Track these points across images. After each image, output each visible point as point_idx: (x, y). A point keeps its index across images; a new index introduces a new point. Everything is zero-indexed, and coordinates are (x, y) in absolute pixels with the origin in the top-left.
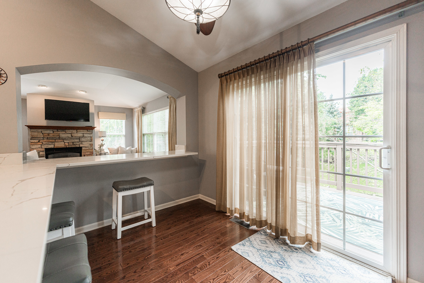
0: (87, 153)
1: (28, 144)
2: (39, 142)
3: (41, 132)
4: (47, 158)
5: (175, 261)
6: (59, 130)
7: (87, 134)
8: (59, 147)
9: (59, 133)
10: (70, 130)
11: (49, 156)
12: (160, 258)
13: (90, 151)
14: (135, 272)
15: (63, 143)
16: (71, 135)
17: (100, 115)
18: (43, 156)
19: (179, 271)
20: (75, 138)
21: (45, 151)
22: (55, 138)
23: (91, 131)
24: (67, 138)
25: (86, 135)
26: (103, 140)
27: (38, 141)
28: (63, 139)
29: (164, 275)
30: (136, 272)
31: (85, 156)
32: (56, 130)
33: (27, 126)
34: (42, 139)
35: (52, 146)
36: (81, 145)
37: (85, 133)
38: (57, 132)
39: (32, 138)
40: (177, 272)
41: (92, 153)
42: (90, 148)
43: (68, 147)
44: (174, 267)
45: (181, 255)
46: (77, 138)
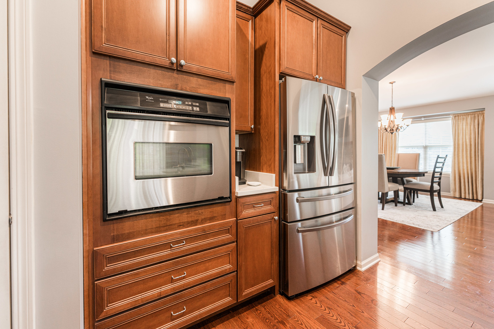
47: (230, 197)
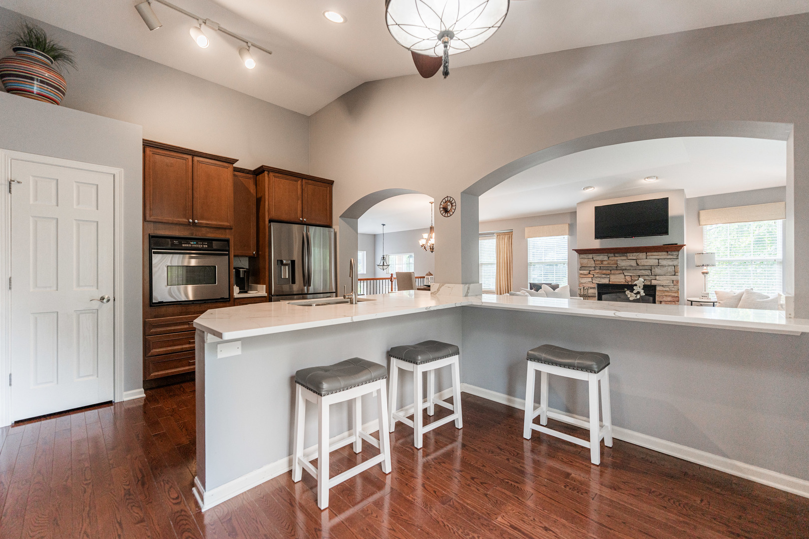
0: (665, 299)
1: (577, 275)
2: (589, 273)
3: (593, 258)
4: (600, 299)
5: (522, 520)
6: (616, 255)
7: (666, 260)
8: (615, 283)
9: (616, 258)
10: (634, 254)
11: (604, 296)
12: (516, 497)
13: (674, 294)
14: (473, 478)
15: (622, 276)
16: (637, 263)
17: (702, 218)
18: (593, 295)
19: (501, 533)
20: (643, 268)
21: (596, 288)
22: (611, 268)
23: (675, 254)
24: (628, 268)
25: (663, 262)
26: (707, 273)
27: (588, 271)
28: (623, 270)
29: (483, 513)
30: (473, 480)
31: (661, 302)
32: (613, 255)
33: (575, 250)
34: (593, 269)
35: (606, 281)
36: (654, 282)
37: (662, 257)
38: (613, 258)
39: (582, 268)
40: (496, 530)
41: (676, 299)
42: (673, 289)
43: (630, 283)
44: (506, 523)
45: (542, 527)
46: (646, 268)
47: (229, 298)
